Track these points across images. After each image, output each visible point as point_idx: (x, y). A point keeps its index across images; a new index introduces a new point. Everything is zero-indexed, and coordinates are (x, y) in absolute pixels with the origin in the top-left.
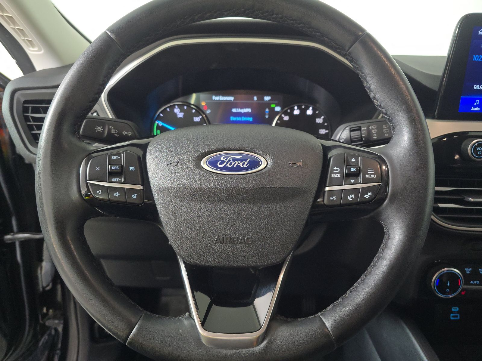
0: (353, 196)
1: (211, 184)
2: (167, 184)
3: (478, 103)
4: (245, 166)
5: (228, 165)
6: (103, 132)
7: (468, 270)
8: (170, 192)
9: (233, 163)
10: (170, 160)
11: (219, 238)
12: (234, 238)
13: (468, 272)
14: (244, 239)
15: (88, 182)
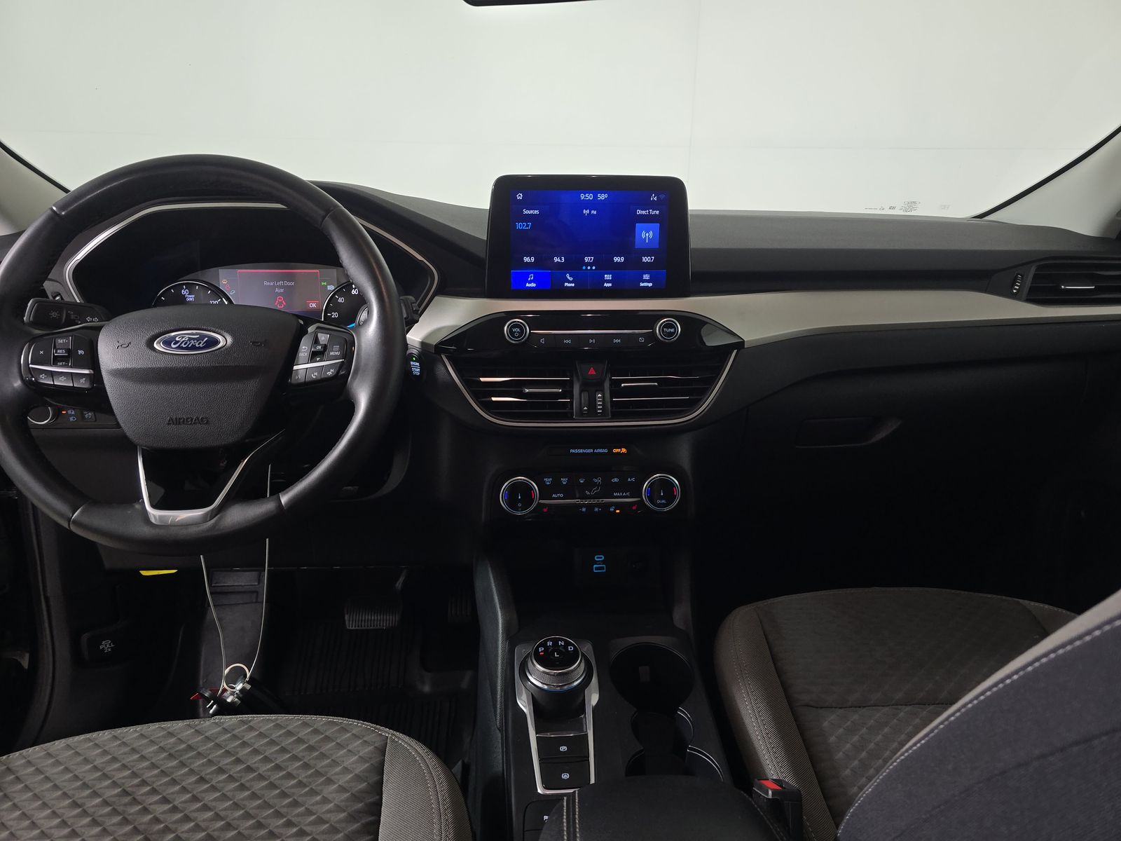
0: (316, 374)
1: (161, 363)
2: (117, 365)
3: (532, 278)
4: (201, 345)
5: (183, 345)
6: (60, 317)
7: (548, 481)
8: (119, 374)
9: (188, 343)
10: (121, 342)
11: (171, 419)
12: (187, 419)
13: (548, 483)
14: (198, 419)
15: (30, 366)
